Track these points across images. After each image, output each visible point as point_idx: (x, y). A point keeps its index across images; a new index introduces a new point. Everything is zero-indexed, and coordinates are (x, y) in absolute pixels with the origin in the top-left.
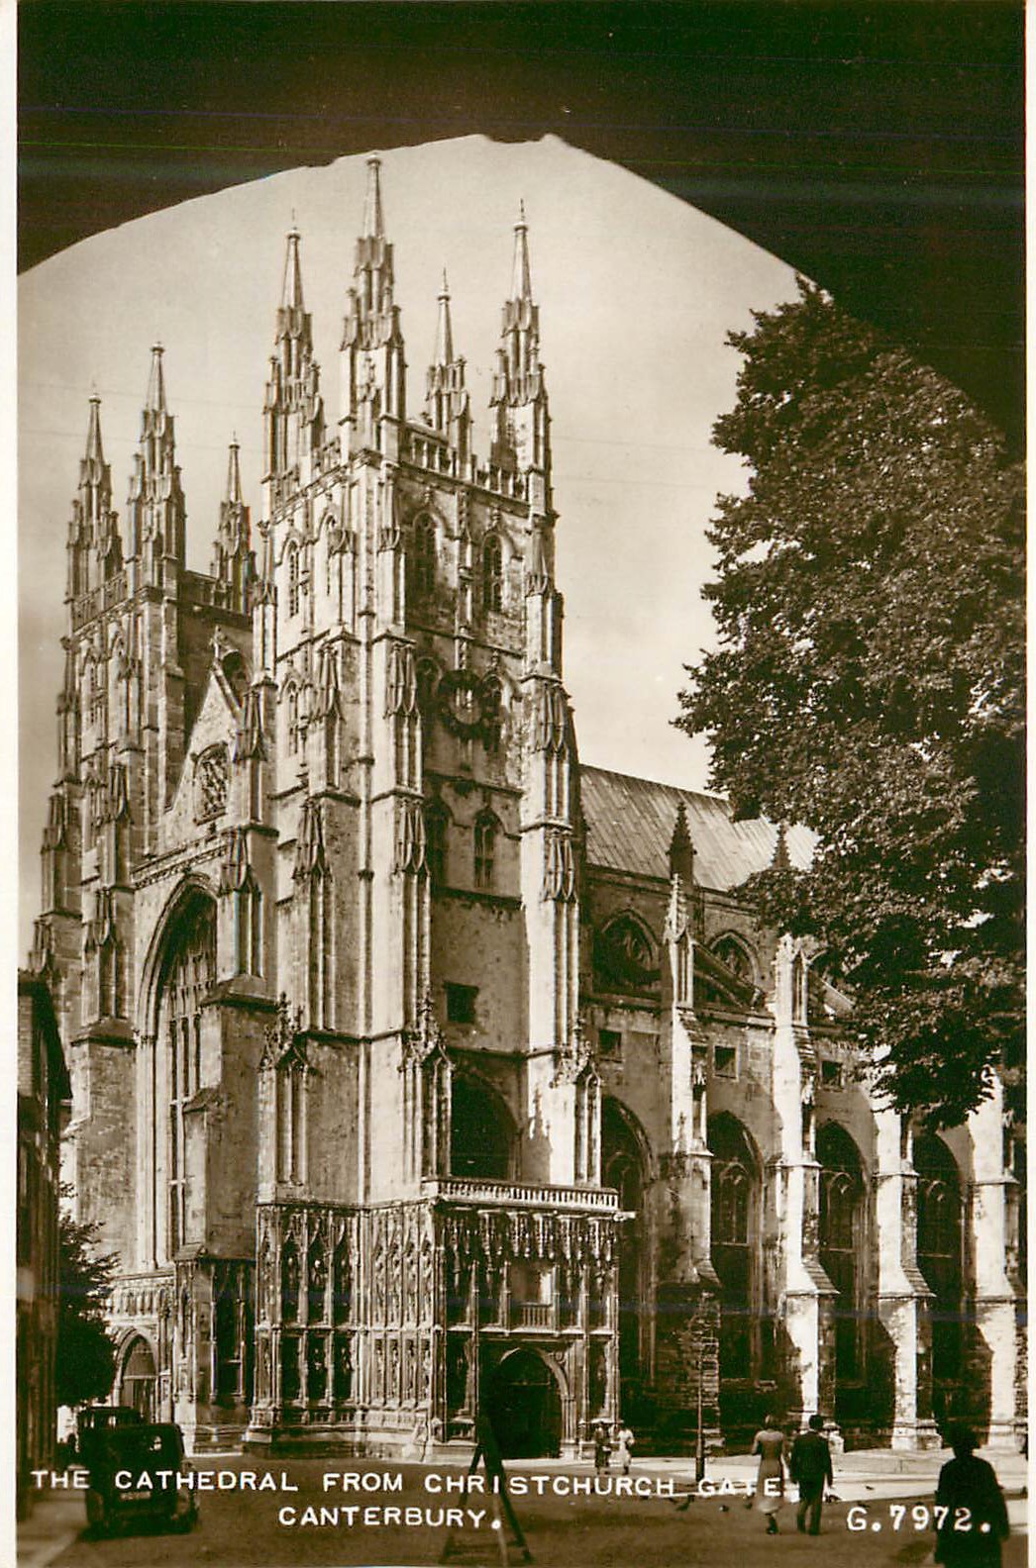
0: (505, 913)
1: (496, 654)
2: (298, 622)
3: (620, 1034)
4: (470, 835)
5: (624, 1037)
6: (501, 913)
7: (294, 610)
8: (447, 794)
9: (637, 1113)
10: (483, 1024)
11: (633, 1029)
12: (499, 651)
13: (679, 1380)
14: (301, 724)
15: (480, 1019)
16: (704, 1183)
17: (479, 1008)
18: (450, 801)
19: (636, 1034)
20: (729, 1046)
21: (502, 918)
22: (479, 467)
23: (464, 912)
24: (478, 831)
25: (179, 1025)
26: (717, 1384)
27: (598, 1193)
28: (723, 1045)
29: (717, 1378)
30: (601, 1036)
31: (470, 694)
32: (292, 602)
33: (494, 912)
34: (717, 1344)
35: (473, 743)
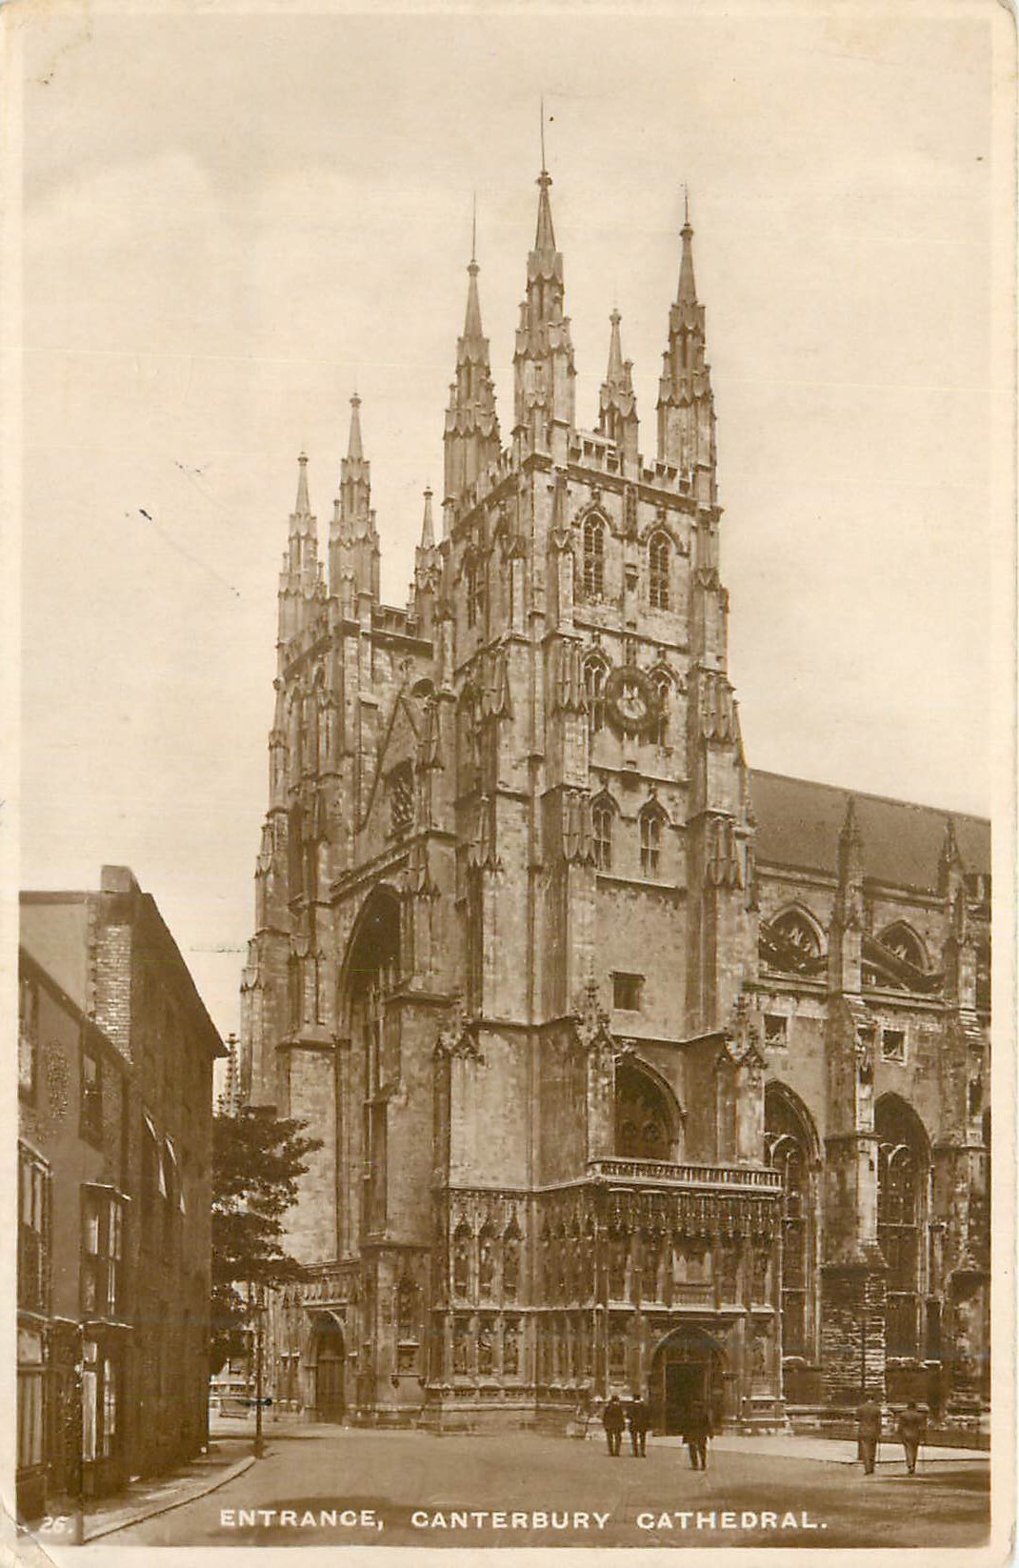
0: (671, 903)
1: (662, 649)
2: (476, 633)
3: (785, 1019)
4: (637, 828)
5: (789, 1023)
6: (667, 902)
7: (471, 623)
8: (614, 788)
9: (802, 1096)
10: (648, 1011)
11: (798, 1014)
12: (665, 646)
13: (845, 1359)
14: (478, 729)
15: (646, 1006)
16: (871, 1163)
17: (644, 995)
18: (616, 795)
19: (800, 1019)
20: (897, 1030)
21: (668, 907)
22: (646, 465)
23: (630, 902)
24: (644, 823)
25: (371, 1029)
26: (883, 1362)
27: (761, 1173)
28: (892, 1029)
29: (883, 1357)
30: (766, 1023)
31: (636, 689)
32: (470, 615)
33: (660, 901)
34: (883, 1323)
35: (640, 738)
